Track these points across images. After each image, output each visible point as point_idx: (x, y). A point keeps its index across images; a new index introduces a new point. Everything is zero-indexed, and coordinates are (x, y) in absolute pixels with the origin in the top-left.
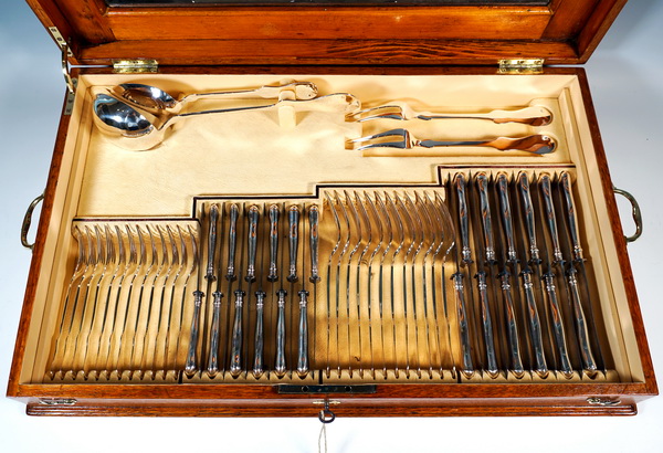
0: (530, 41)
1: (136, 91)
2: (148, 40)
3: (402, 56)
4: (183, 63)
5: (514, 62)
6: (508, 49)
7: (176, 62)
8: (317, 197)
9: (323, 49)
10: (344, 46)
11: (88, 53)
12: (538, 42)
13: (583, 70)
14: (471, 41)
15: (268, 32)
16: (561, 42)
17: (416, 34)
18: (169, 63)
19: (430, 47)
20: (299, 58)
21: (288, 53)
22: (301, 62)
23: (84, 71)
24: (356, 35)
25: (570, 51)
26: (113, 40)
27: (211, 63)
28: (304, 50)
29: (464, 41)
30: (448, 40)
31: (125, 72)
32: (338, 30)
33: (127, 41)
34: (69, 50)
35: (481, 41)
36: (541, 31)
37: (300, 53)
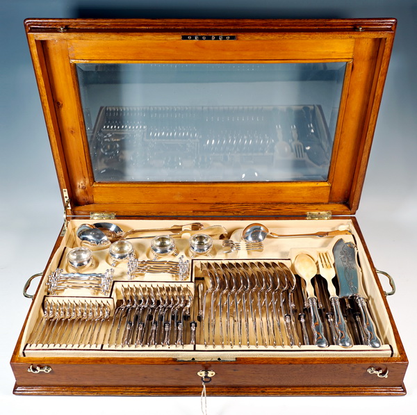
0: (323, 203)
1: (101, 227)
2: (112, 203)
3: (251, 209)
4: (129, 214)
5: (316, 213)
6: (310, 207)
7: (126, 214)
9: (207, 208)
10: (220, 206)
11: (78, 208)
12: (328, 204)
13: (354, 218)
14: (290, 203)
15: (178, 199)
16: (340, 204)
17: (258, 200)
18: (122, 214)
19: (267, 206)
20: (194, 211)
21: (189, 209)
22: (196, 214)
23: (74, 218)
24: (226, 200)
25: (345, 208)
26: (93, 203)
27: (145, 215)
28: (197, 207)
29: (285, 203)
30: (277, 203)
31: (96, 219)
32: (216, 197)
33: (100, 204)
34: (69, 205)
35: (295, 204)
36: (327, 197)
37: (195, 209)
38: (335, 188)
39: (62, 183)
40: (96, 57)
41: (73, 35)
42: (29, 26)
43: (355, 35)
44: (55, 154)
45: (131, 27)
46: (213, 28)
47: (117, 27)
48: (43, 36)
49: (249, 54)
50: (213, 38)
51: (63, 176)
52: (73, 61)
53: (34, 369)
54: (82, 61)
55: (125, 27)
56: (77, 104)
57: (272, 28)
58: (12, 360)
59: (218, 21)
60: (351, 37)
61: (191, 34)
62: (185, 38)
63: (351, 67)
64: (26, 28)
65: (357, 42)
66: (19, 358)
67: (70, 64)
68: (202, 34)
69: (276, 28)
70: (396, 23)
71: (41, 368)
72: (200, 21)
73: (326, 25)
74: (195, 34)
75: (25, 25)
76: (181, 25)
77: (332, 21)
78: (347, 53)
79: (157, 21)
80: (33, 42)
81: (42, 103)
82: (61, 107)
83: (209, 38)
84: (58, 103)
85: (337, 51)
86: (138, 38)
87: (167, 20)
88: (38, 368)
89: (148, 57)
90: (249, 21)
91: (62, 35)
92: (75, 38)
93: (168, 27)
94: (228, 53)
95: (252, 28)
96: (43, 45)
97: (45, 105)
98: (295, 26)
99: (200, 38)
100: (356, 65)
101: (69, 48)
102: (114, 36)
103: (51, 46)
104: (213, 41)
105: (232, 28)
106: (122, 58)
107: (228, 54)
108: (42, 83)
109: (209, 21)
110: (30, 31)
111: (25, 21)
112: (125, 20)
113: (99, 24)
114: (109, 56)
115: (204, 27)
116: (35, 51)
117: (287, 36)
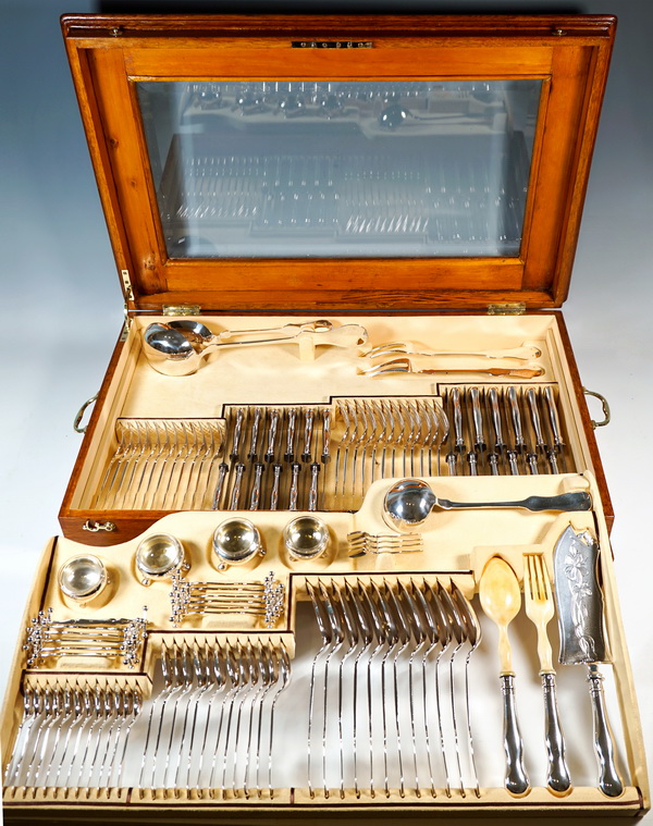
0: (513, 290)
1: (179, 328)
2: (194, 291)
3: (404, 300)
4: (221, 308)
5: (503, 305)
6: (494, 296)
7: (217, 308)
8: (330, 403)
9: (338, 297)
10: (356, 295)
11: (144, 299)
12: (521, 291)
13: (560, 312)
14: (463, 291)
15: (294, 284)
16: (540, 291)
17: (415, 285)
18: (210, 308)
19: (428, 295)
20: (318, 303)
21: (310, 300)
22: (321, 307)
23: (139, 314)
24: (366, 286)
25: (547, 297)
26: (167, 291)
27: (245, 308)
28: (323, 297)
29: (456, 291)
30: (444, 291)
31: (172, 315)
32: (350, 281)
33: (177, 292)
34: (132, 294)
35: (471, 291)
36: (520, 280)
37: (320, 300)
38: (532, 268)
39: (120, 261)
40: (166, 72)
41: (132, 42)
42: (68, 25)
43: (552, 42)
44: (109, 218)
45: (216, 28)
46: (339, 29)
47: (195, 28)
48: (88, 42)
49: (392, 68)
50: (339, 45)
51: (121, 251)
52: (133, 78)
53: (91, 526)
54: (146, 79)
55: (207, 28)
56: (140, 142)
57: (427, 29)
58: (61, 514)
59: (346, 18)
60: (545, 45)
61: (304, 39)
62: (296, 45)
63: (548, 87)
64: (63, 29)
65: (557, 51)
66: (71, 511)
67: (129, 82)
68: (322, 40)
69: (433, 29)
70: (615, 22)
71: (101, 525)
72: (320, 18)
73: (508, 26)
74: (312, 39)
75: (62, 25)
76: (291, 25)
77: (517, 19)
78: (542, 66)
79: (256, 18)
80: (74, 51)
81: (89, 142)
82: (116, 147)
83: (333, 45)
84: (112, 141)
85: (527, 63)
86: (228, 45)
87: (270, 17)
88: (97, 525)
89: (242, 73)
90: (392, 18)
91: (116, 40)
92: (134, 46)
93: (272, 28)
94: (362, 66)
95: (397, 29)
96: (87, 55)
97: (93, 145)
98: (462, 26)
99: (319, 45)
100: (556, 85)
101: (126, 58)
102: (191, 42)
103: (99, 56)
104: (338, 49)
105: (367, 29)
106: (204, 73)
107: (362, 68)
108: (88, 112)
109: (331, 18)
110: (69, 36)
111: (61, 18)
112: (207, 17)
113: (169, 23)
114: (185, 70)
115: (325, 28)
116: (77, 64)
117: (448, 42)
